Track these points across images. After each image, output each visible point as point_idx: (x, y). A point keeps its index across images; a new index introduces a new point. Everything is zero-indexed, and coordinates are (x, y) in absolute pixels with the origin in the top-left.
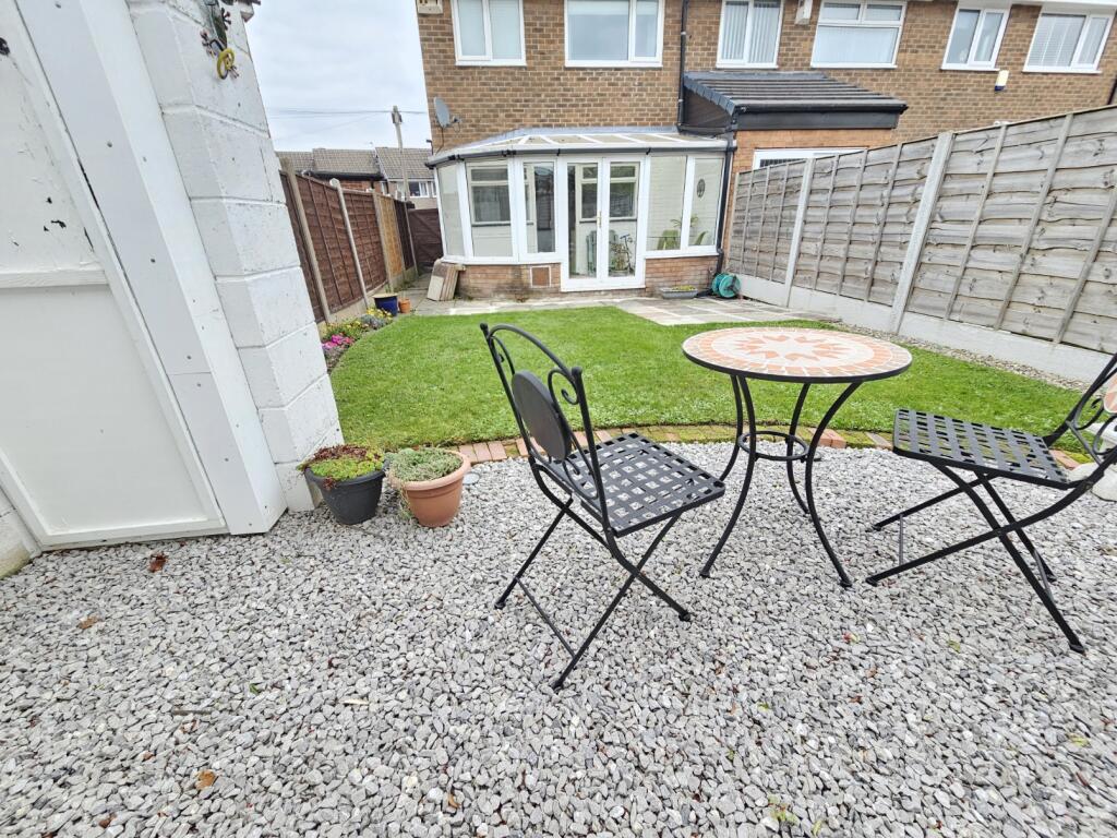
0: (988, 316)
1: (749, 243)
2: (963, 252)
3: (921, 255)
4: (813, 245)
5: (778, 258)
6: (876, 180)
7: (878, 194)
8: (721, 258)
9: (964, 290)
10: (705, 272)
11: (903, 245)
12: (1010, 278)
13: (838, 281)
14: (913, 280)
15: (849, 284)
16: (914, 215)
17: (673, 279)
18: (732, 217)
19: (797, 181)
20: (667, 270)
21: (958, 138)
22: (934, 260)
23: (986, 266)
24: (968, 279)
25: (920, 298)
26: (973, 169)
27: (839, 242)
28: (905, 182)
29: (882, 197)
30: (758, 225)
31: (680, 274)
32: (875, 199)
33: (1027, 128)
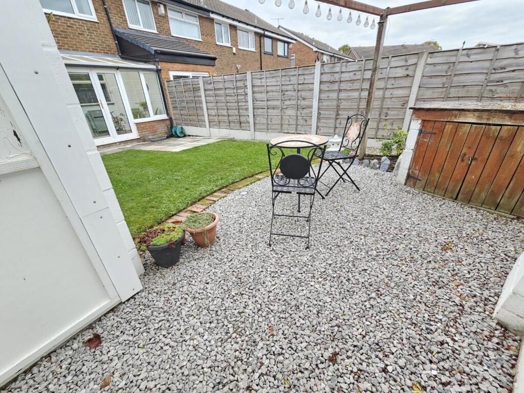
0: (278, 129)
1: (182, 112)
2: (266, 110)
3: (253, 112)
4: (213, 111)
5: (199, 117)
6: (229, 86)
7: (232, 92)
8: (171, 119)
9: (269, 122)
10: (166, 127)
11: (247, 109)
12: (280, 117)
13: (228, 124)
14: (254, 121)
15: (232, 124)
16: (247, 99)
17: (152, 132)
18: (169, 101)
19: (197, 86)
20: (148, 127)
21: (253, 74)
22: (258, 114)
23: (274, 114)
24: (269, 119)
25: (258, 127)
26: (260, 84)
27: (224, 109)
28: (241, 88)
29: (234, 93)
30: (184, 104)
31: (155, 129)
32: (232, 93)
33: (271, 72)
